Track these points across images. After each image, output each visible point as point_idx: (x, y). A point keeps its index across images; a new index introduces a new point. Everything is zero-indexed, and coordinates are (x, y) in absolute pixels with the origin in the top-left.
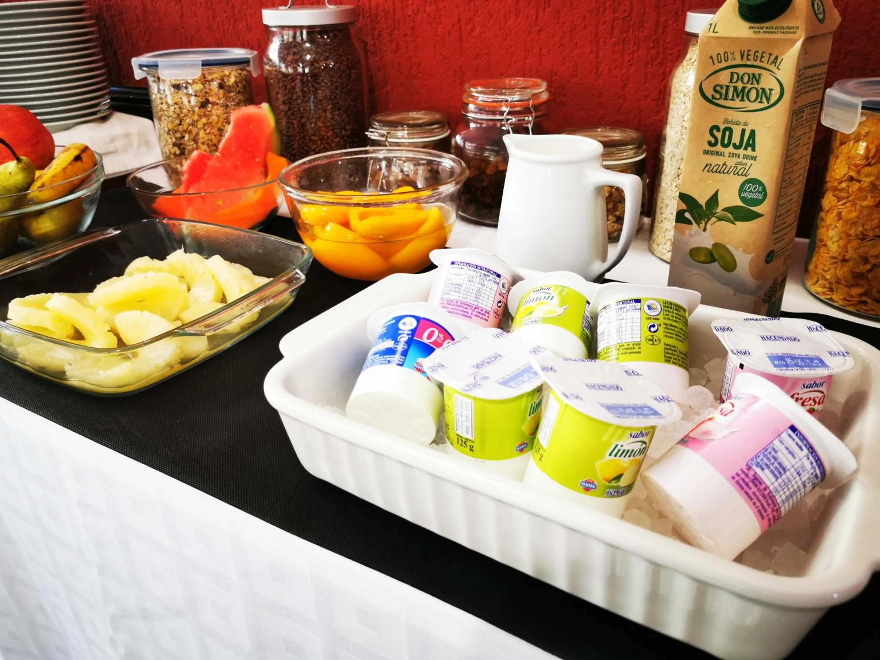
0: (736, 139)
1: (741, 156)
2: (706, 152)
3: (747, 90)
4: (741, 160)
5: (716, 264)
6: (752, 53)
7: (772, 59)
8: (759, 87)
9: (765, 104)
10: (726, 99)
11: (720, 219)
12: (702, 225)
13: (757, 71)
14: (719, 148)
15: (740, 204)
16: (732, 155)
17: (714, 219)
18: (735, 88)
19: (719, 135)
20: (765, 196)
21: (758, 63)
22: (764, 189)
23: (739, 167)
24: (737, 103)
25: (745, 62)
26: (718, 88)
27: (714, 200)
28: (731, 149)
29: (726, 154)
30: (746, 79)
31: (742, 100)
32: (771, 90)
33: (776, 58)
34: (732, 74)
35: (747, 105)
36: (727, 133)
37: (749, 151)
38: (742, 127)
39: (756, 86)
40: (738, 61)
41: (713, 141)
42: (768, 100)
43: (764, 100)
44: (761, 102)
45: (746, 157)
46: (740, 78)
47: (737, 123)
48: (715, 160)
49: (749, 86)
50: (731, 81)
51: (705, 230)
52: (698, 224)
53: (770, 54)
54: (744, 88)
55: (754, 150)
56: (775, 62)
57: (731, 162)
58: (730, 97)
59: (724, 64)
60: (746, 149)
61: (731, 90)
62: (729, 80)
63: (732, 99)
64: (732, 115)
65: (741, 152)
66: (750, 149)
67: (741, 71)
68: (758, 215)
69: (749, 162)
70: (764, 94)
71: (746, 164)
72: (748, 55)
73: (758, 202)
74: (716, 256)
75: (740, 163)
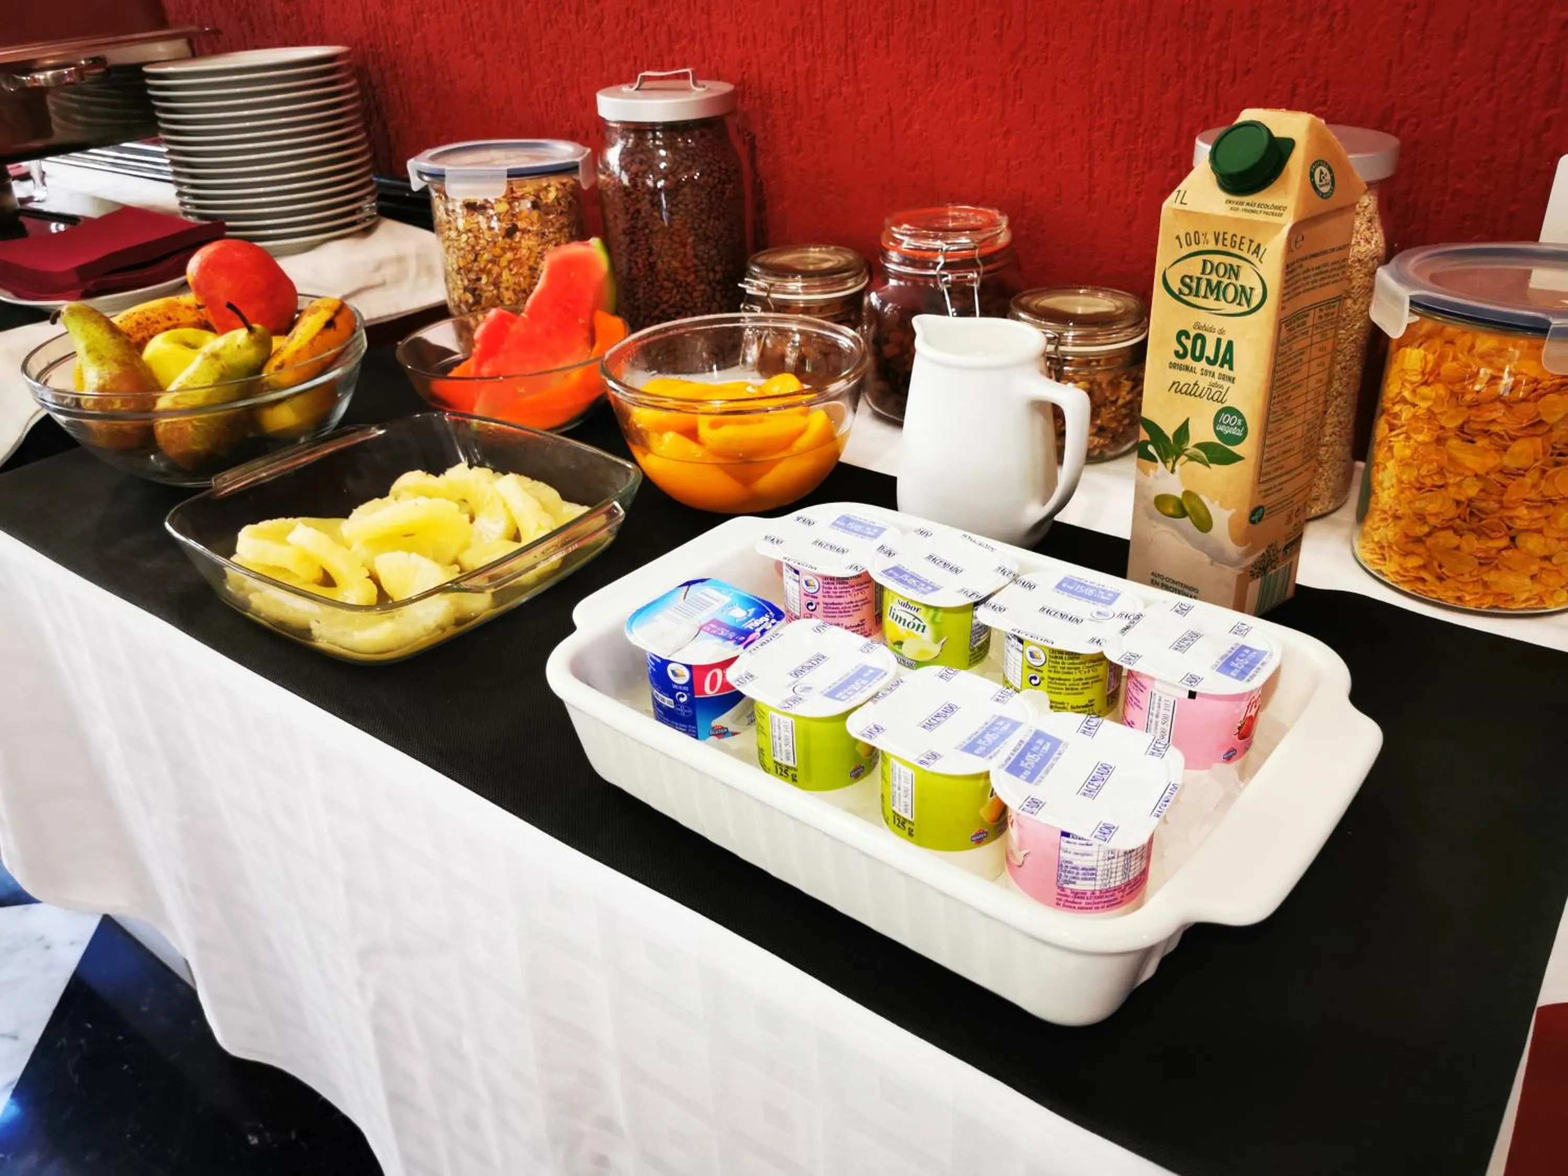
0: (1210, 352)
1: (1217, 375)
2: (1173, 366)
3: (1223, 286)
4: (1215, 380)
5: (1187, 519)
6: (1228, 237)
7: (1253, 247)
8: (1238, 283)
9: (1245, 308)
10: (1197, 295)
11: (1192, 458)
12: (1170, 465)
13: (1235, 262)
14: (1188, 361)
15: (1216, 440)
16: (1205, 373)
17: (1183, 458)
18: (1209, 282)
19: (1189, 344)
20: (1245, 433)
21: (1236, 251)
22: (1244, 424)
23: (1214, 390)
24: (1210, 303)
25: (1220, 247)
26: (1188, 280)
27: (1183, 431)
28: (1203, 364)
29: (1198, 370)
30: (1222, 271)
31: (1217, 299)
32: (1252, 289)
33: (1259, 246)
34: (1205, 262)
35: (1222, 304)
36: (1199, 342)
37: (1225, 370)
38: (1216, 335)
39: (1233, 281)
40: (1212, 246)
41: (1181, 351)
42: (1248, 302)
43: (1244, 301)
44: (1239, 304)
45: (1223, 377)
46: (1215, 269)
47: (1211, 330)
48: (1184, 377)
49: (1226, 281)
50: (1203, 272)
51: (1173, 471)
52: (1165, 462)
53: (1251, 241)
54: (1219, 283)
55: (1231, 368)
56: (1256, 251)
57: (1204, 382)
58: (1202, 293)
59: (1194, 248)
60: (1222, 366)
61: (1204, 284)
62: (1200, 270)
63: (1205, 297)
64: (1204, 318)
65: (1216, 369)
66: (1226, 366)
67: (1216, 259)
68: (1235, 458)
69: (1226, 384)
70: (1243, 293)
71: (1222, 387)
72: (1224, 239)
73: (1237, 440)
74: (1188, 509)
75: (1215, 385)
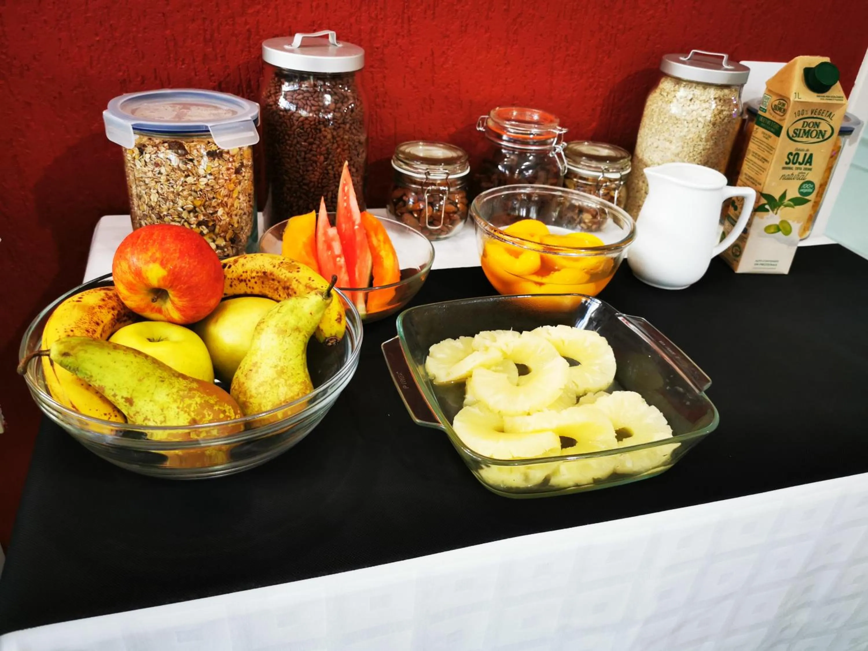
0: (801, 160)
1: (803, 169)
2: (784, 168)
3: (810, 132)
4: (802, 171)
5: (780, 233)
6: (818, 111)
7: (828, 114)
8: (818, 129)
9: (821, 139)
10: (799, 137)
11: (786, 206)
12: (775, 212)
13: (818, 121)
14: (791, 165)
15: (799, 196)
16: (797, 169)
17: (782, 207)
18: (805, 130)
19: (791, 157)
20: (814, 190)
21: (820, 116)
22: (814, 187)
23: (800, 175)
24: (804, 139)
25: (813, 115)
26: (796, 131)
27: (784, 196)
28: (797, 165)
29: (794, 169)
30: (811, 125)
31: (807, 137)
32: (825, 131)
33: (831, 114)
34: (804, 122)
35: (810, 140)
36: (796, 156)
37: (808, 166)
38: (804, 152)
39: (816, 129)
40: (809, 115)
41: (788, 161)
42: (823, 136)
43: (821, 137)
44: (818, 138)
45: (806, 169)
46: (808, 125)
47: (803, 150)
48: (788, 172)
49: (813, 129)
50: (803, 127)
51: (776, 213)
52: (773, 210)
53: (828, 112)
54: (809, 130)
55: (810, 165)
56: (829, 116)
57: (796, 172)
58: (801, 135)
59: (801, 117)
60: (806, 164)
61: (802, 131)
62: (801, 126)
63: (802, 137)
64: (800, 146)
65: (803, 166)
66: (808, 164)
67: (809, 121)
68: (808, 201)
69: (807, 172)
70: (821, 133)
71: (805, 173)
72: (816, 112)
73: (809, 194)
74: (781, 228)
75: (802, 173)
